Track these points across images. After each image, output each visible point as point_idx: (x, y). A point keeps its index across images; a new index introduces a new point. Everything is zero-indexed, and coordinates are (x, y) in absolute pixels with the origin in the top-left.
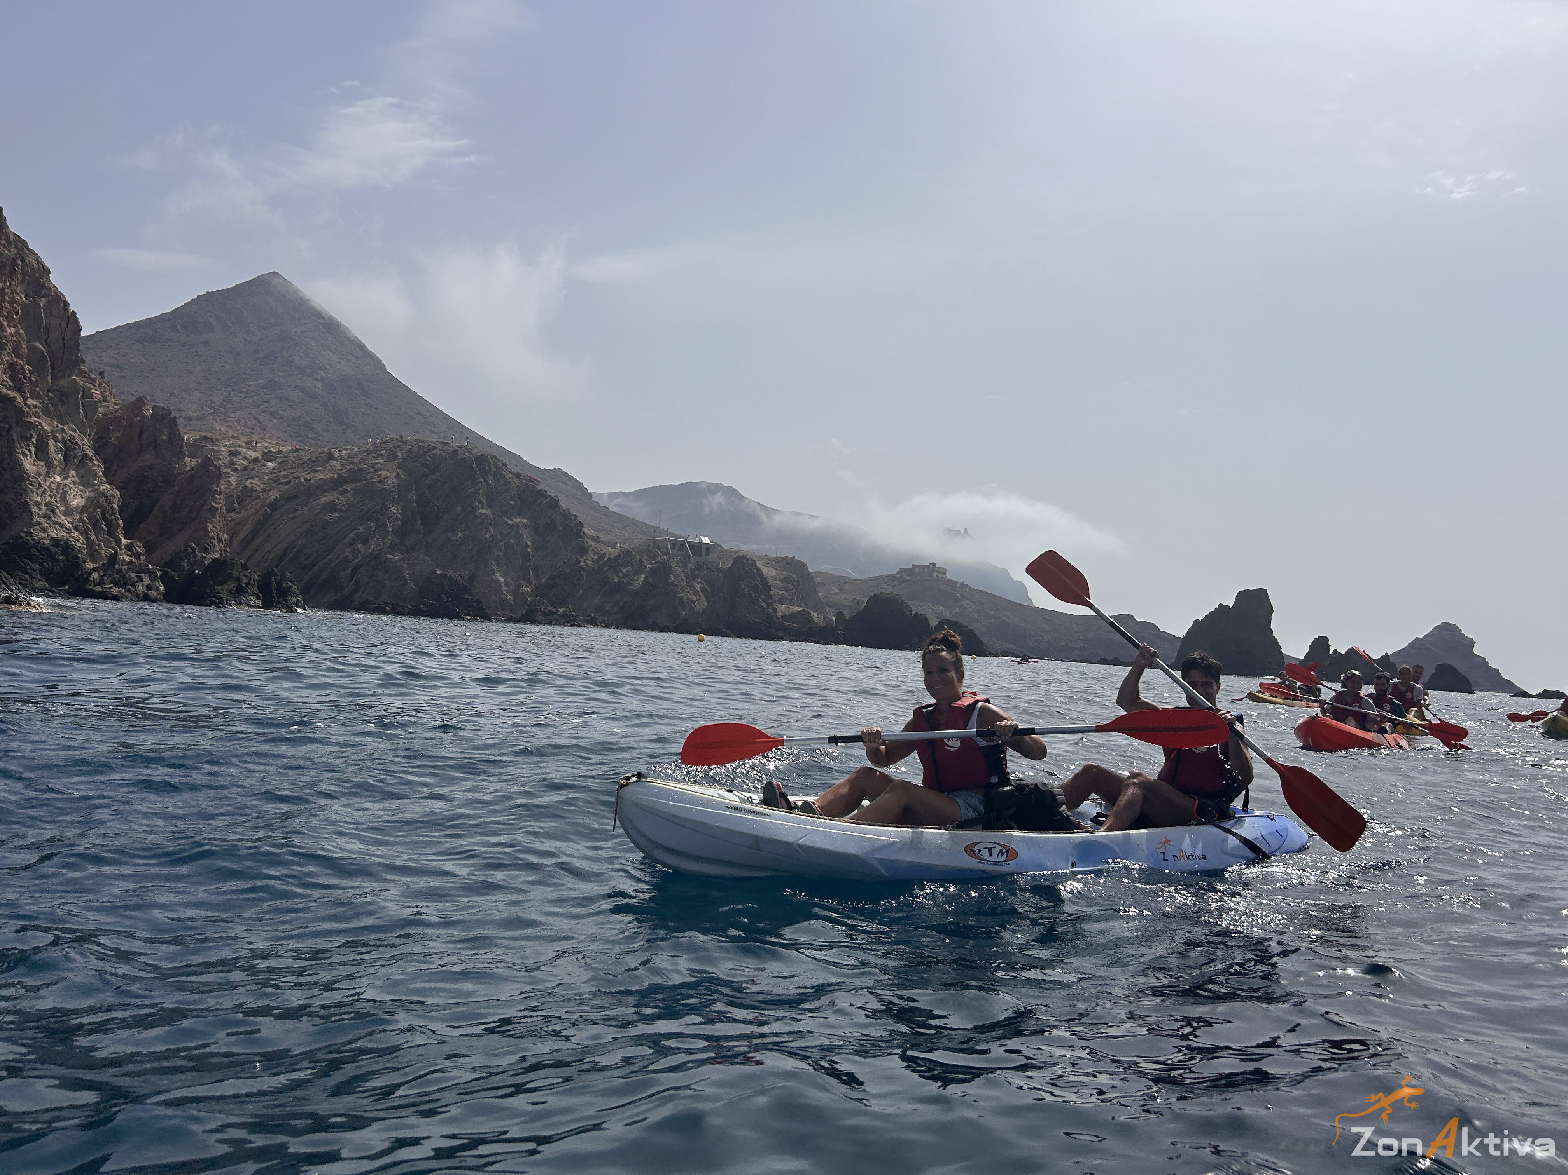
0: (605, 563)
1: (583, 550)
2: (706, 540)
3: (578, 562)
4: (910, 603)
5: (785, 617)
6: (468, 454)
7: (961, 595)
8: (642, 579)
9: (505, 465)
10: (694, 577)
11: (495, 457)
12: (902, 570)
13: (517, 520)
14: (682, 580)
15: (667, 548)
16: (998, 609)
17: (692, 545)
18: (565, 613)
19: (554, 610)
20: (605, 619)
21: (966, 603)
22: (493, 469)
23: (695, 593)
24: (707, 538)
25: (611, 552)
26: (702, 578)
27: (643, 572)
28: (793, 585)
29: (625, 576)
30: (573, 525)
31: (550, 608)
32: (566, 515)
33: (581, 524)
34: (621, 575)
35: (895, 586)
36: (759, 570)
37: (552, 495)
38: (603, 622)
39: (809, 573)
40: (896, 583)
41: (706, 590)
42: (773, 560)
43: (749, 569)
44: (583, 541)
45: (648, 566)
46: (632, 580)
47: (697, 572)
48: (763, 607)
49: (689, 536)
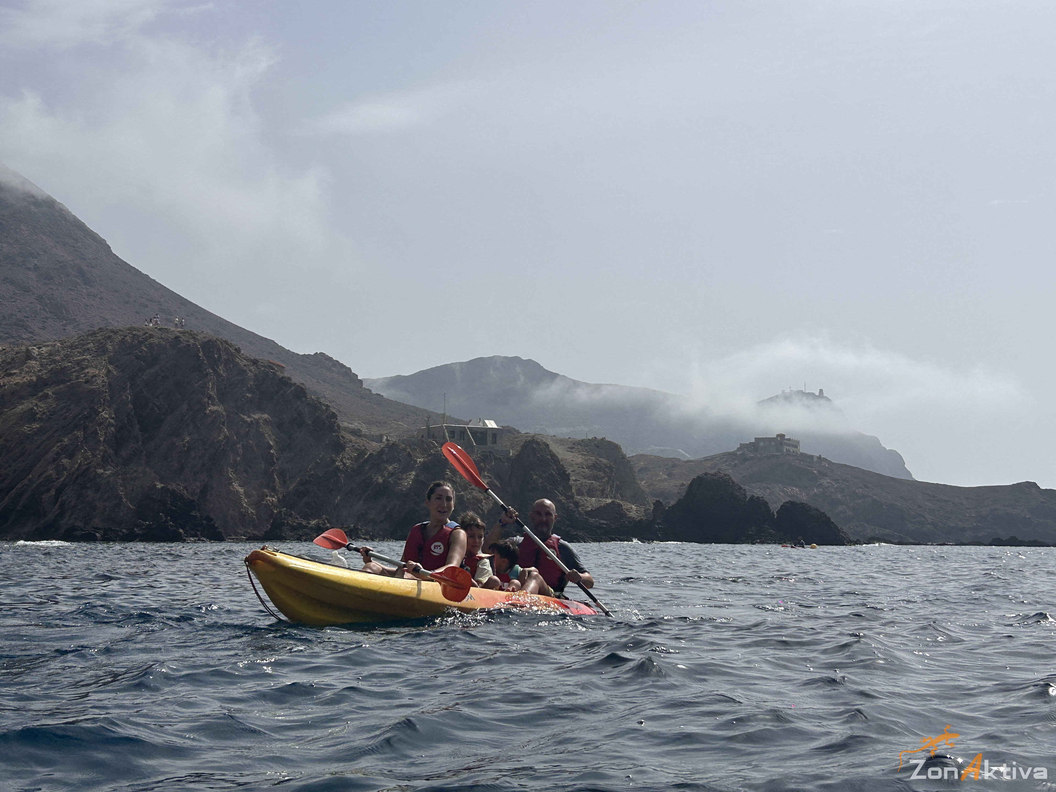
0: (366, 461)
1: (339, 447)
2: (491, 424)
3: (334, 461)
5: (590, 514)
6: (192, 341)
7: (819, 471)
8: (412, 477)
9: (238, 350)
11: (226, 342)
12: (743, 446)
13: (257, 416)
15: (444, 437)
16: (866, 486)
17: (474, 432)
18: (318, 524)
19: (304, 523)
20: (370, 529)
21: (825, 482)
22: (224, 357)
24: (492, 422)
25: (375, 446)
26: (489, 471)
27: (412, 469)
28: (605, 472)
29: (391, 474)
30: (324, 417)
32: (316, 406)
33: (334, 416)
34: (386, 474)
35: (735, 465)
36: (553, 456)
37: (298, 384)
38: (367, 533)
39: (624, 457)
40: (736, 462)
41: (496, 485)
42: (579, 444)
43: (542, 456)
44: (338, 436)
45: (418, 460)
46: (400, 479)
47: (482, 464)
48: (560, 501)
49: (470, 421)
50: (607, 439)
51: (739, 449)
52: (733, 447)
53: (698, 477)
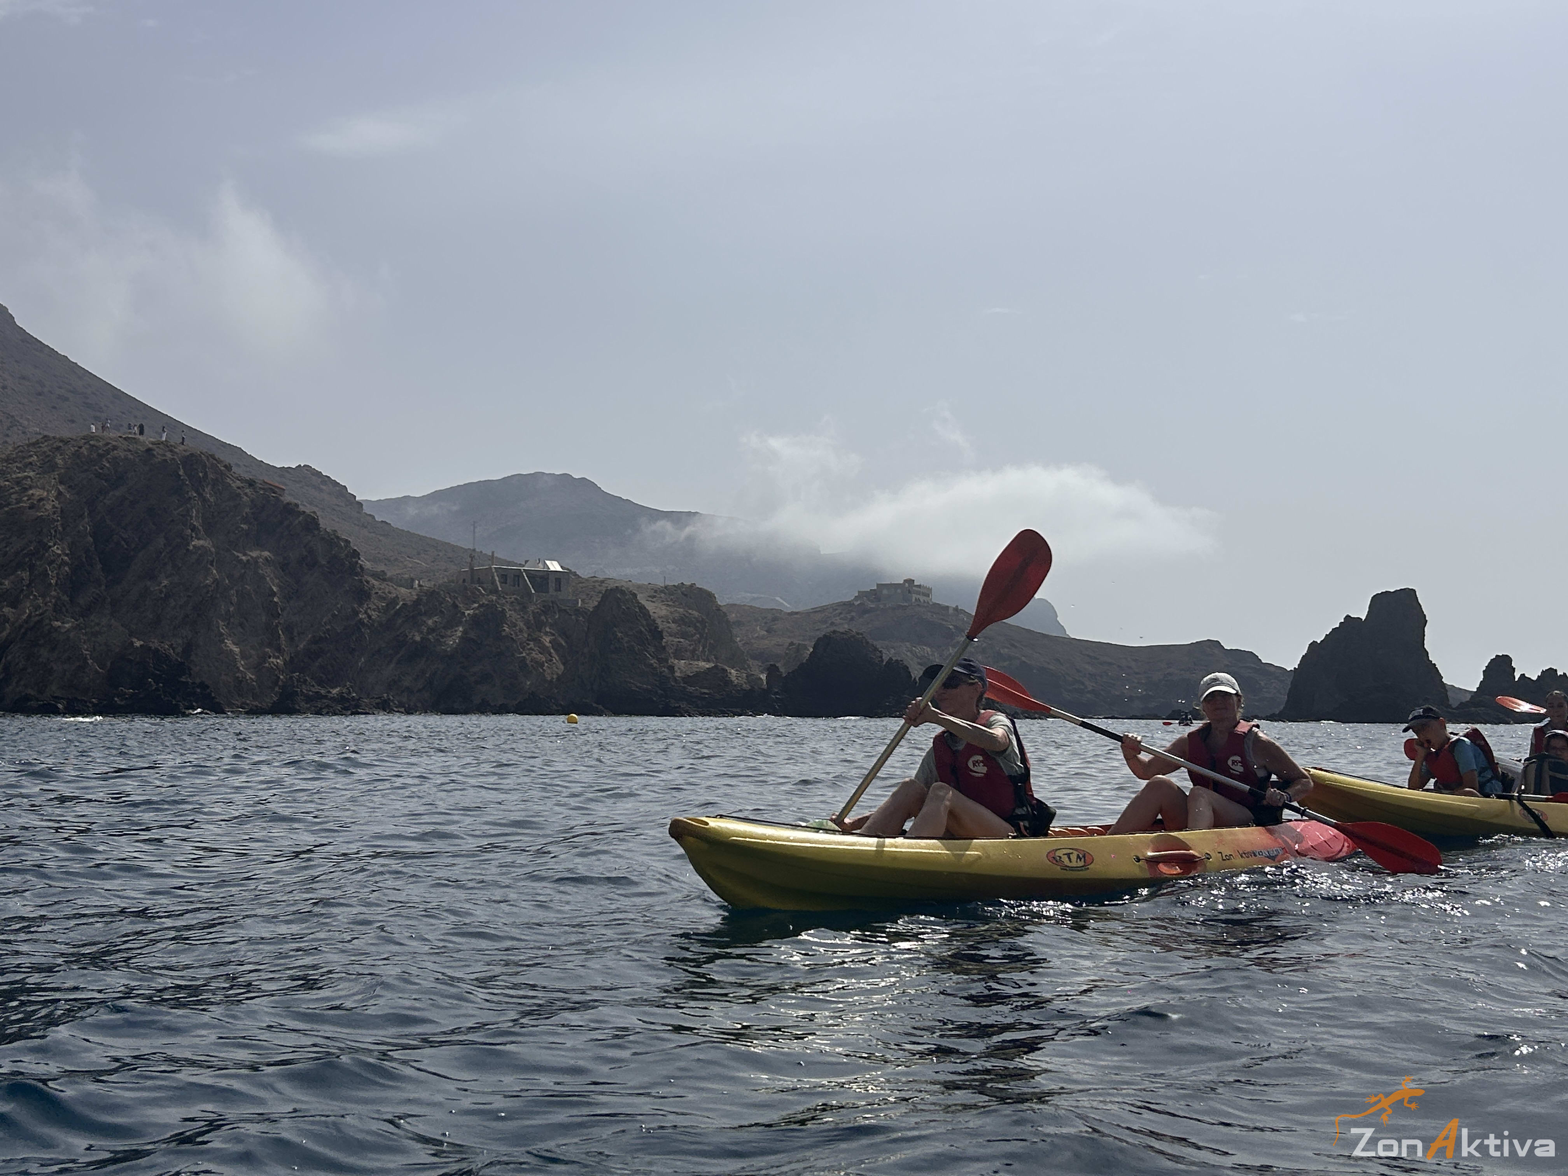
0: (398, 613)
1: (362, 594)
2: (554, 566)
3: (357, 613)
4: (878, 644)
5: (687, 679)
6: (168, 456)
7: (956, 627)
8: (459, 634)
9: (228, 467)
10: (539, 626)
12: (862, 595)
13: (254, 554)
14: (521, 631)
15: (493, 582)
16: (1013, 645)
17: (531, 575)
19: (323, 692)
20: (404, 700)
22: (211, 476)
23: (543, 650)
24: (555, 563)
25: (405, 594)
26: (551, 626)
27: (460, 623)
28: (696, 627)
29: (431, 630)
30: (343, 556)
31: (317, 688)
32: (332, 540)
33: (356, 554)
34: (425, 630)
35: (852, 619)
36: (642, 608)
37: (307, 511)
38: (401, 705)
39: (719, 608)
40: (853, 614)
41: (560, 645)
42: (662, 592)
43: (628, 608)
44: (361, 581)
45: (467, 612)
46: (442, 637)
47: (543, 617)
48: (652, 665)
49: (526, 562)
50: (697, 586)
51: (856, 598)
52: (849, 596)
53: (825, 635)
